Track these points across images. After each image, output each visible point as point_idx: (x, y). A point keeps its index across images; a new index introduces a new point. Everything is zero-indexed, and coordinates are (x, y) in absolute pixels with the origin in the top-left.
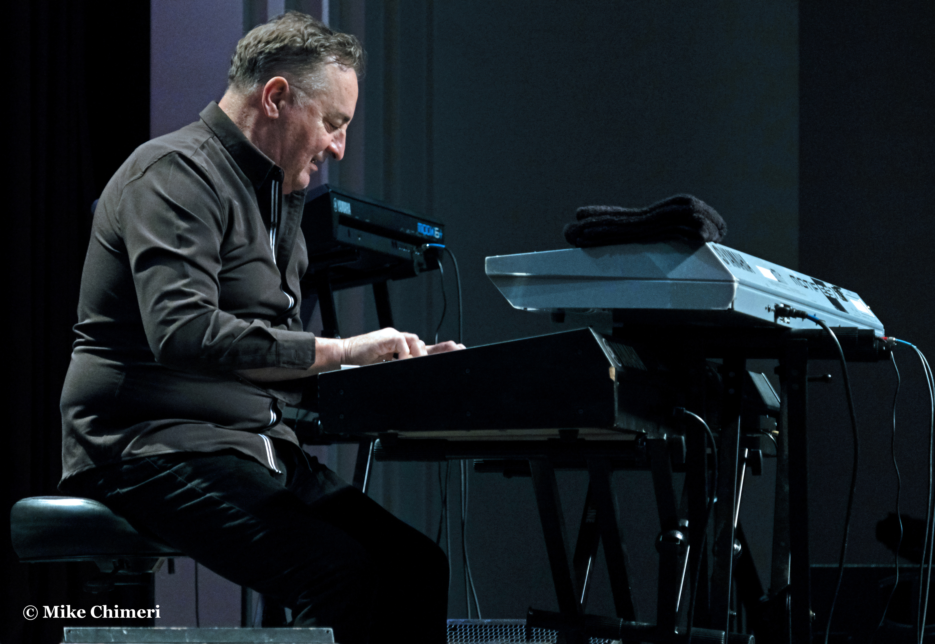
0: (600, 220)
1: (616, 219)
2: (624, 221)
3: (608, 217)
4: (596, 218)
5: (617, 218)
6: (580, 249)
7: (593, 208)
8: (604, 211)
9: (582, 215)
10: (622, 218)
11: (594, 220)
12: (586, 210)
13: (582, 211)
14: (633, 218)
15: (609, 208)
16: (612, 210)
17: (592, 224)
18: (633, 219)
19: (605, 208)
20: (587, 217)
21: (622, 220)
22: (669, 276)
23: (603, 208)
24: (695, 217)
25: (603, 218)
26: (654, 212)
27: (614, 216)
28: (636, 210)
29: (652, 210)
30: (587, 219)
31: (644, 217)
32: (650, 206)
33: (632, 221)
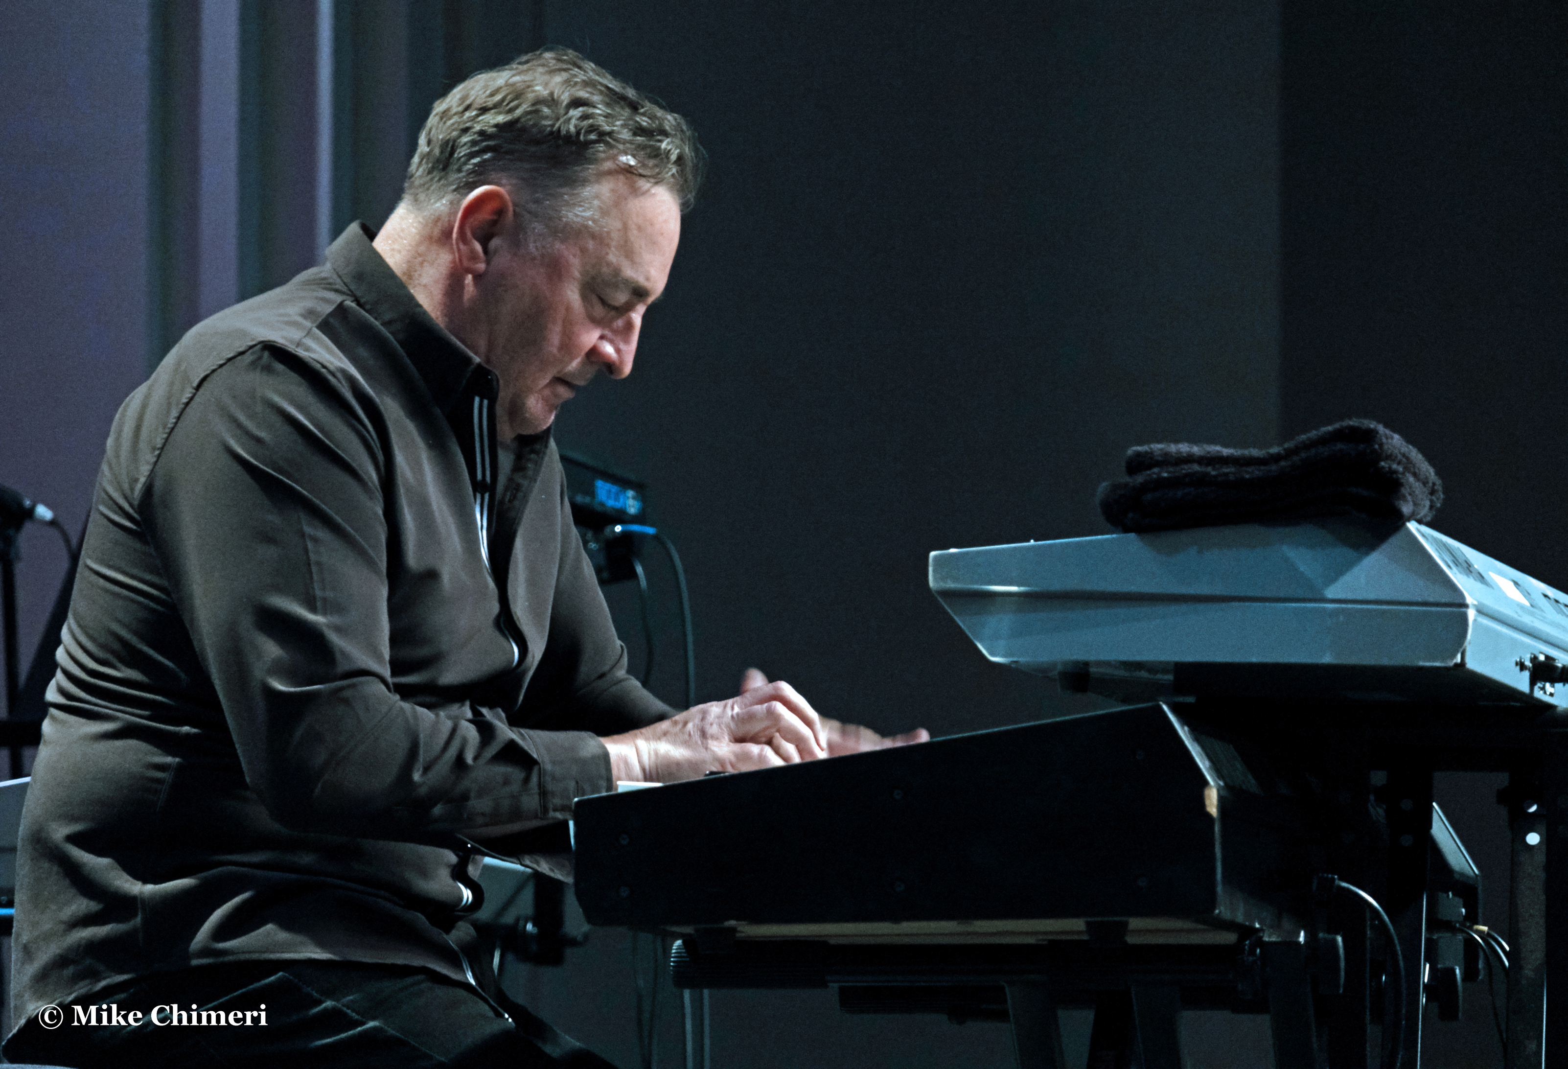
0: (1177, 474)
1: (1214, 473)
2: (1232, 477)
3: (1196, 467)
4: (1171, 469)
5: (1214, 469)
6: (1132, 536)
7: (1161, 450)
8: (1185, 455)
9: (1138, 464)
10: (1226, 470)
11: (1165, 475)
12: (1146, 452)
13: (1138, 454)
14: (1250, 469)
15: (1196, 450)
16: (1202, 453)
17: (1160, 483)
18: (1249, 473)
19: (1188, 449)
20: (1150, 467)
21: (1226, 474)
22: (1331, 592)
23: (1184, 448)
24: (1383, 467)
25: (1184, 469)
26: (1295, 458)
27: (1207, 465)
28: (1255, 452)
29: (1289, 453)
30: (1148, 472)
31: (1274, 467)
32: (1286, 446)
33: (1247, 476)
